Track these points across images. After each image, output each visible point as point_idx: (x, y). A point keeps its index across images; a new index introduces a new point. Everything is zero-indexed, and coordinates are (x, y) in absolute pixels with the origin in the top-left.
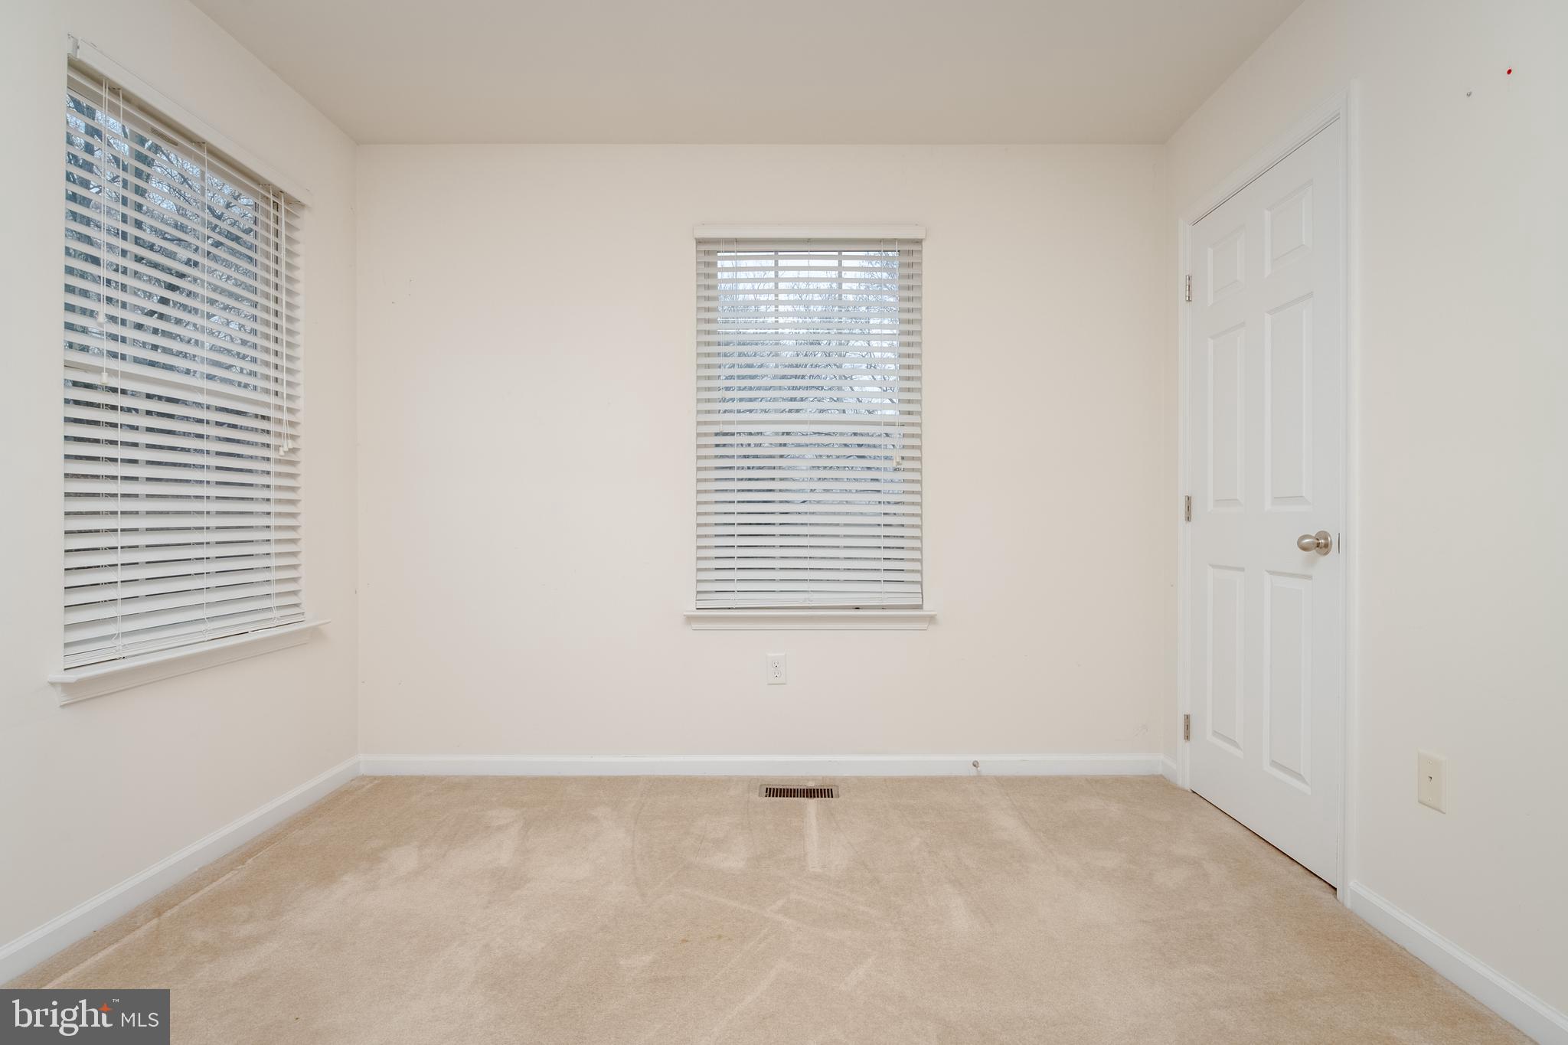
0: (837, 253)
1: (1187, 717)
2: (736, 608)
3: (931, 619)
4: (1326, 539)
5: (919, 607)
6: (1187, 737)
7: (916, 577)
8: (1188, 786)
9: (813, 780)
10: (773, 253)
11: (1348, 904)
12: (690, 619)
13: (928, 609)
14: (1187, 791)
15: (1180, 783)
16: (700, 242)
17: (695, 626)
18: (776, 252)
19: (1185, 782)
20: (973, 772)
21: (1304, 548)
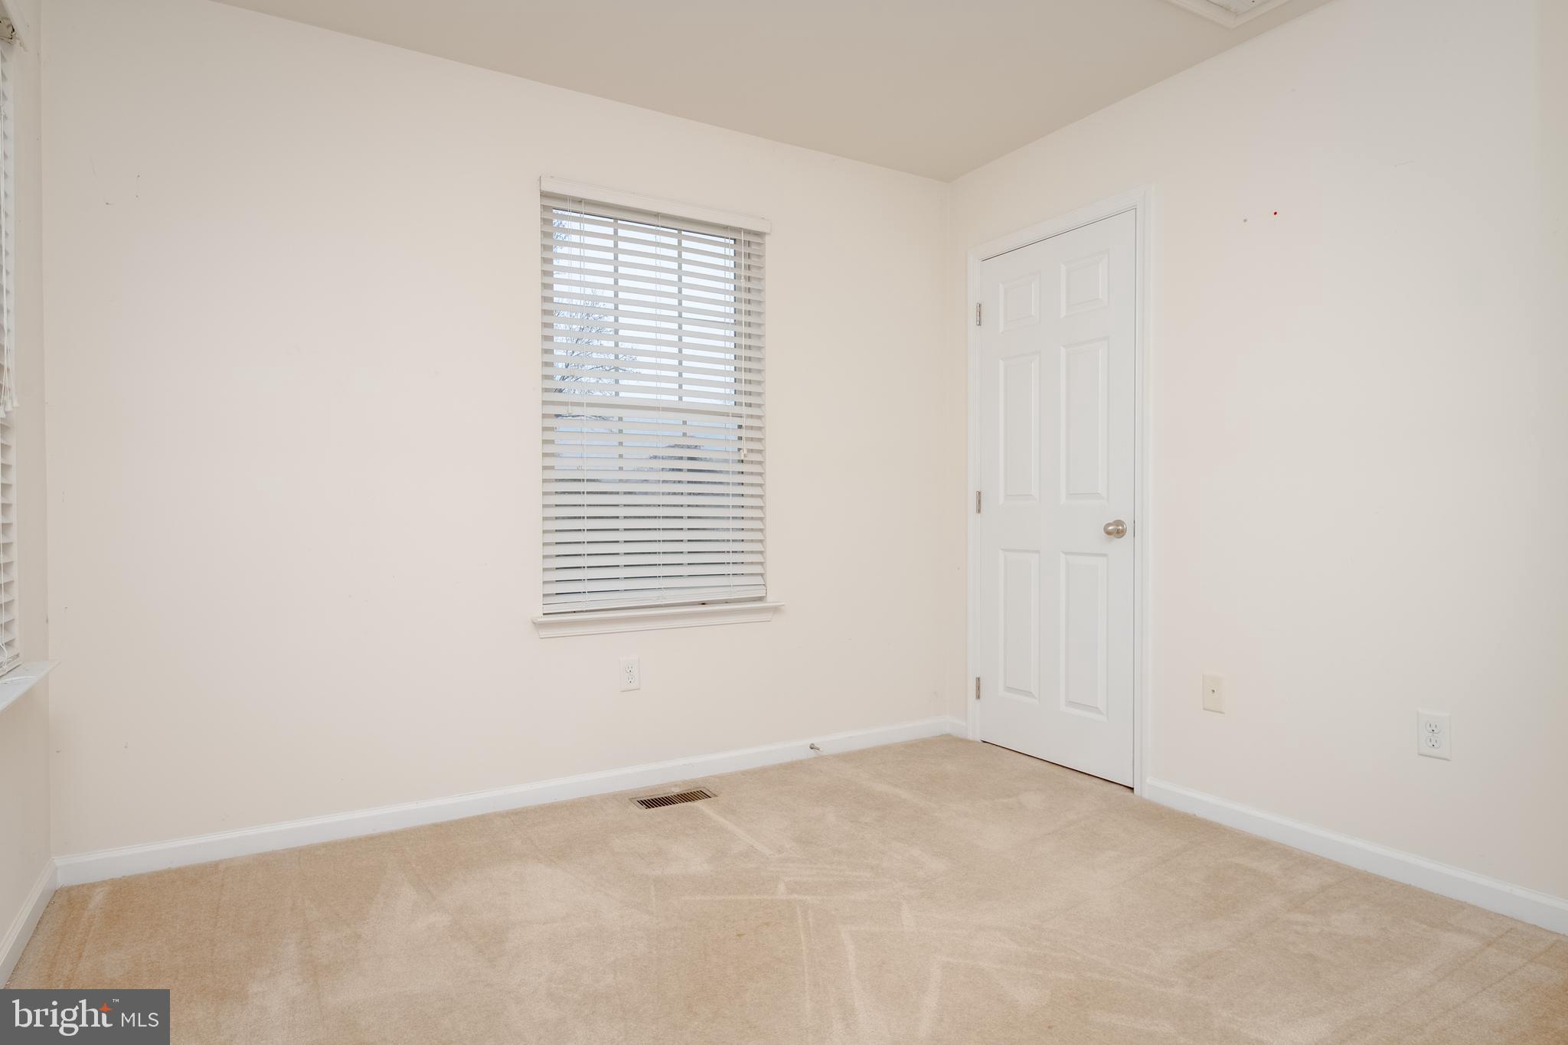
0: (676, 232)
1: (978, 679)
2: (587, 611)
3: (776, 610)
4: (1122, 526)
5: (760, 599)
6: (978, 697)
7: (757, 569)
8: (978, 738)
9: (676, 786)
10: (612, 221)
11: (1146, 796)
12: (539, 626)
13: (771, 601)
14: (978, 742)
15: (970, 736)
16: (544, 195)
17: (544, 633)
18: (616, 219)
19: (975, 733)
20: (812, 753)
21: (1109, 533)
